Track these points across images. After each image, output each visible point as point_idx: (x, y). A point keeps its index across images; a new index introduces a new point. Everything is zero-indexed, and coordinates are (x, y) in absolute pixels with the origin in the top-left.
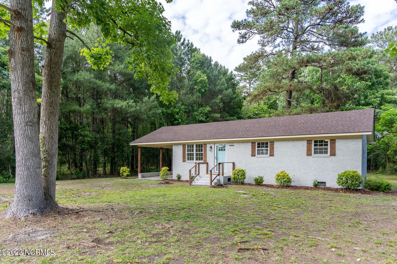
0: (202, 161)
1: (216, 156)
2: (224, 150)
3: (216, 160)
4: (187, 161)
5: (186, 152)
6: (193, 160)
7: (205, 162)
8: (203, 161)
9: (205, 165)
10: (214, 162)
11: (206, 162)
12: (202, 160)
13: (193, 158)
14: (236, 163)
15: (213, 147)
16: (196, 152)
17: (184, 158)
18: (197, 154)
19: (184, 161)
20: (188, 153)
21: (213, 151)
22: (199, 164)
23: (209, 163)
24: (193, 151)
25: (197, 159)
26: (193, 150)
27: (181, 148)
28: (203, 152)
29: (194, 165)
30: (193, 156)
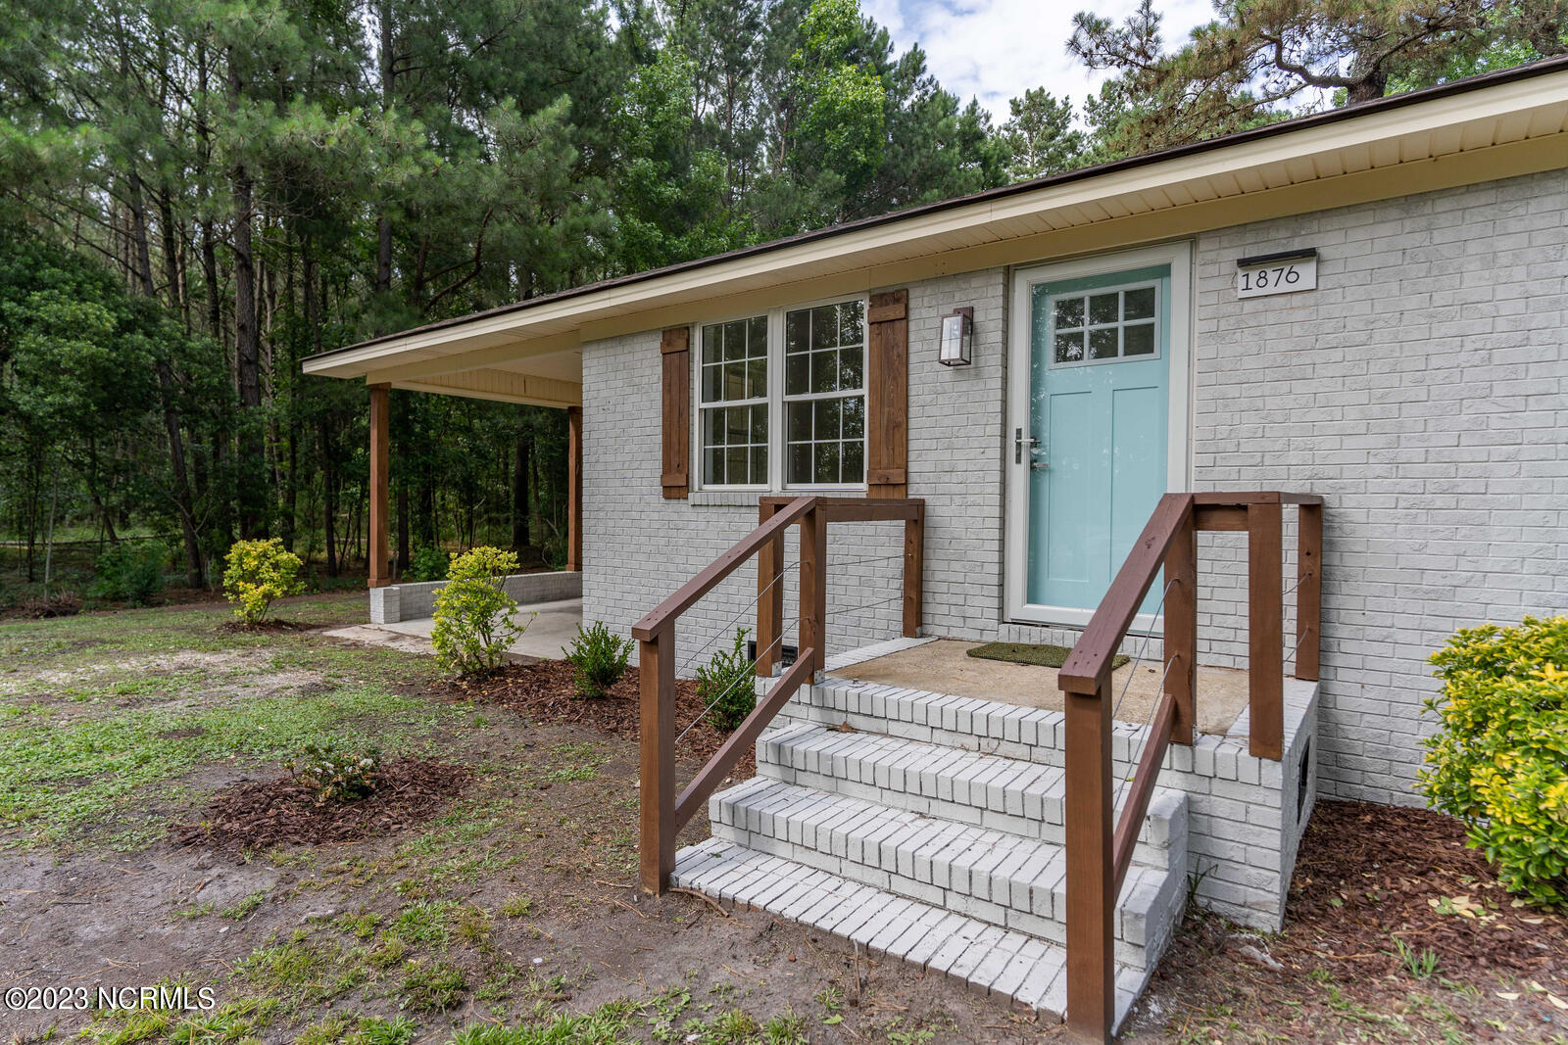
0: (860, 489)
1: (1019, 418)
2: (1142, 342)
3: (1019, 474)
4: (704, 490)
5: (698, 404)
6: (760, 476)
7: (883, 494)
8: (864, 486)
9: (886, 538)
10: (1003, 494)
11: (897, 495)
12: (853, 473)
13: (760, 457)
14: (1350, 507)
15: (989, 318)
16: (790, 390)
17: (675, 462)
18: (798, 417)
19: (675, 489)
20: (718, 414)
21: (991, 361)
22: (813, 517)
23: (942, 512)
24: (759, 389)
25: (799, 470)
26: (760, 373)
27: (647, 360)
28: (865, 391)
29: (749, 526)
30: (761, 436)
